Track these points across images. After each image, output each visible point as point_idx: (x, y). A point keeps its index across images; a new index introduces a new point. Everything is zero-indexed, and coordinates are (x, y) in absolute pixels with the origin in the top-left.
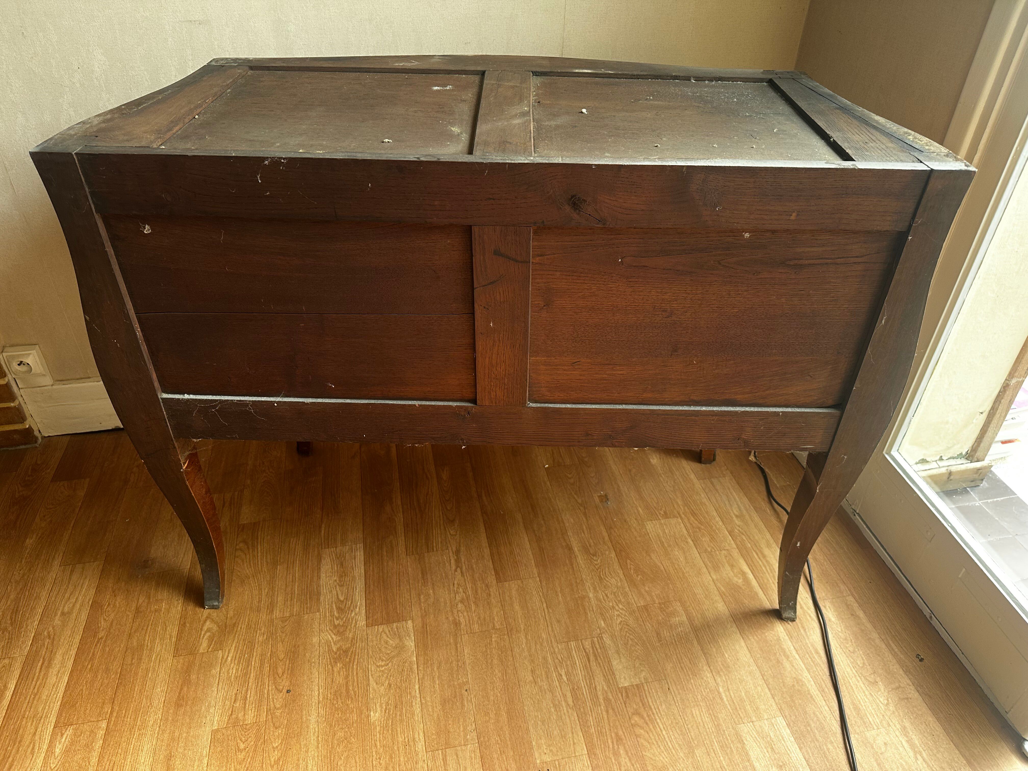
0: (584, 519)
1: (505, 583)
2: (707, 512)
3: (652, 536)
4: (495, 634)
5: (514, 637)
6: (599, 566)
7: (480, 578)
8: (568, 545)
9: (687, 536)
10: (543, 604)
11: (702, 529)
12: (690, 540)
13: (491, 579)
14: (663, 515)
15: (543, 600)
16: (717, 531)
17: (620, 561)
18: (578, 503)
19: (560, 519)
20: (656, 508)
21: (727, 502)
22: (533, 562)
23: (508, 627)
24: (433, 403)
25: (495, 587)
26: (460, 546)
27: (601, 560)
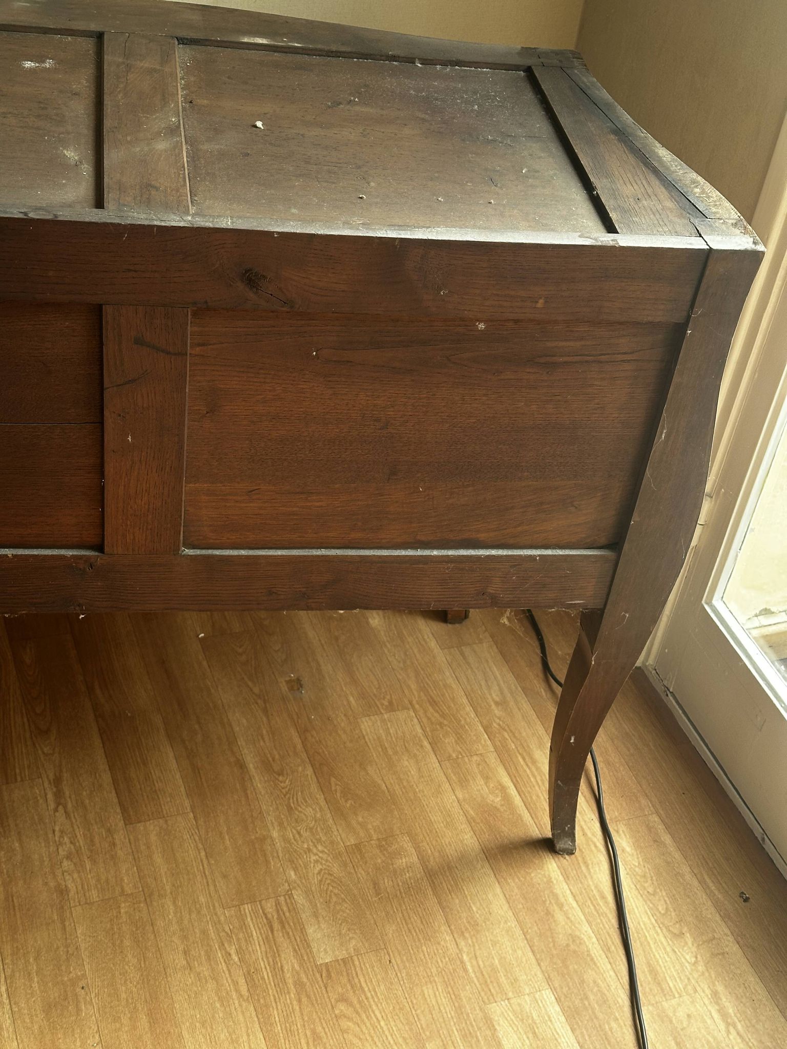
0: (265, 719)
1: (139, 824)
2: (453, 699)
3: (369, 739)
4: (125, 902)
5: (155, 904)
6: (287, 789)
7: (98, 820)
8: (238, 760)
9: (422, 738)
10: (199, 853)
11: (446, 725)
12: (426, 743)
13: (116, 820)
14: (386, 706)
15: (200, 846)
16: (467, 727)
17: (320, 780)
18: (253, 693)
19: (225, 720)
20: (376, 697)
21: (483, 683)
22: (182, 789)
23: (146, 890)
24: (35, 552)
25: (122, 832)
26: (61, 771)
27: (291, 781)
